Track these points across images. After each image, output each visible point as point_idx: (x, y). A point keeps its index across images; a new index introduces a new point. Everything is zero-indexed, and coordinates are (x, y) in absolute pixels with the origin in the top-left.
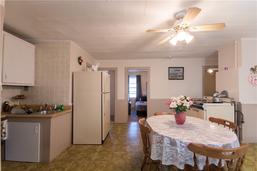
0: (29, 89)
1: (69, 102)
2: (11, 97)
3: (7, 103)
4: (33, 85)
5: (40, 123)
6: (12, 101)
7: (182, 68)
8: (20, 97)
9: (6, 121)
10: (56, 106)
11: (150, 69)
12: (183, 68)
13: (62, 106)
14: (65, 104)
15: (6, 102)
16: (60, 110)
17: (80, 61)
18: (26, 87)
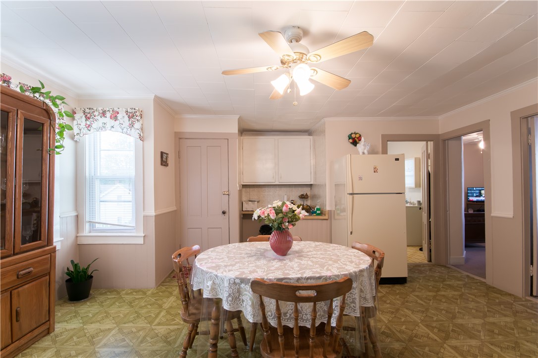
1: (326, 205)
8: (302, 197)
13: (319, 209)
16: (315, 215)
17: (351, 141)
18: (311, 184)
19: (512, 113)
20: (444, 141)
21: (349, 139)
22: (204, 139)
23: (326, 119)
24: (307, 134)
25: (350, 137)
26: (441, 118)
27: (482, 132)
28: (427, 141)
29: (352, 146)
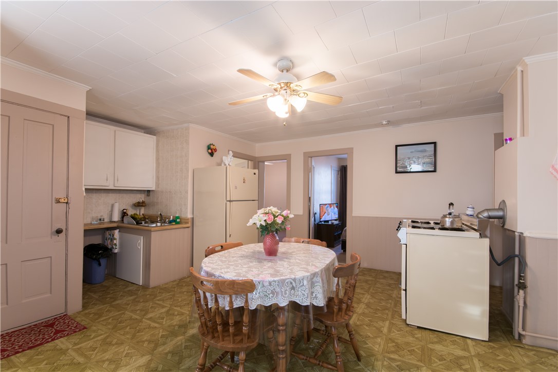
0: (151, 193)
1: (187, 213)
2: (132, 204)
3: (125, 211)
4: (153, 189)
5: (142, 237)
6: (133, 209)
7: (433, 145)
8: (139, 205)
9: (118, 230)
10: (172, 217)
11: (353, 153)
12: (435, 143)
13: (178, 218)
14: (183, 216)
15: (124, 209)
16: (174, 223)
17: (210, 151)
18: (149, 191)
19: (304, 153)
20: (259, 162)
21: (209, 149)
22: (18, 105)
23: (191, 125)
24: (143, 131)
25: (209, 148)
26: (258, 145)
27: (286, 161)
28: (248, 160)
29: (209, 156)
